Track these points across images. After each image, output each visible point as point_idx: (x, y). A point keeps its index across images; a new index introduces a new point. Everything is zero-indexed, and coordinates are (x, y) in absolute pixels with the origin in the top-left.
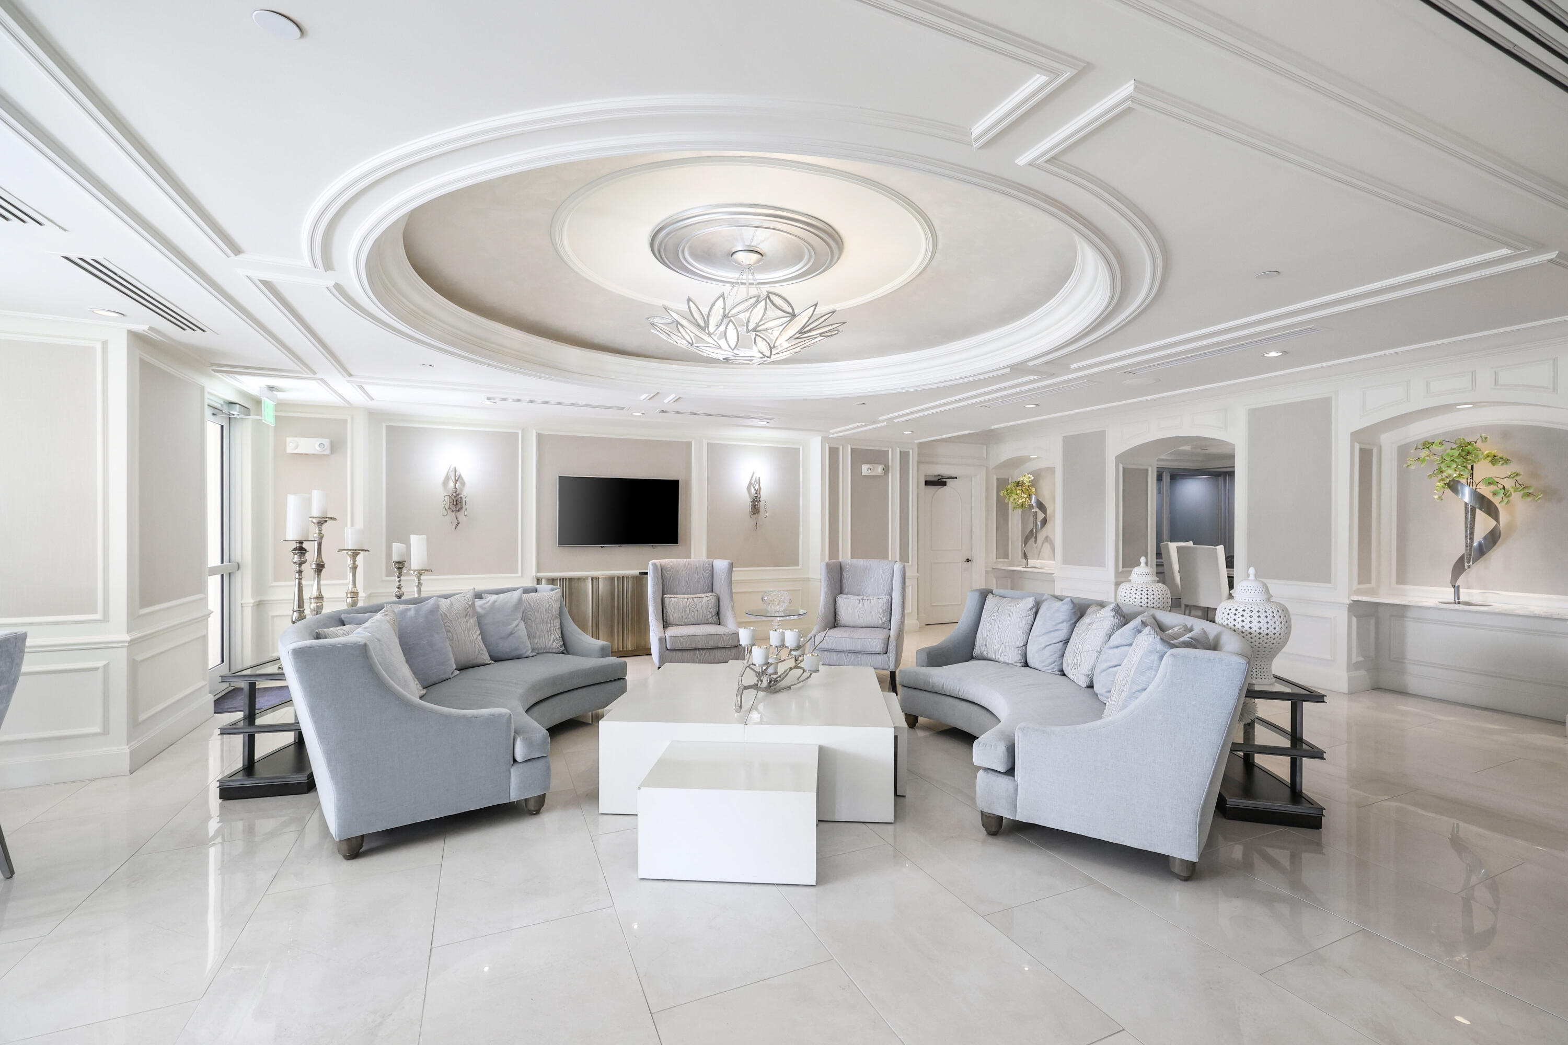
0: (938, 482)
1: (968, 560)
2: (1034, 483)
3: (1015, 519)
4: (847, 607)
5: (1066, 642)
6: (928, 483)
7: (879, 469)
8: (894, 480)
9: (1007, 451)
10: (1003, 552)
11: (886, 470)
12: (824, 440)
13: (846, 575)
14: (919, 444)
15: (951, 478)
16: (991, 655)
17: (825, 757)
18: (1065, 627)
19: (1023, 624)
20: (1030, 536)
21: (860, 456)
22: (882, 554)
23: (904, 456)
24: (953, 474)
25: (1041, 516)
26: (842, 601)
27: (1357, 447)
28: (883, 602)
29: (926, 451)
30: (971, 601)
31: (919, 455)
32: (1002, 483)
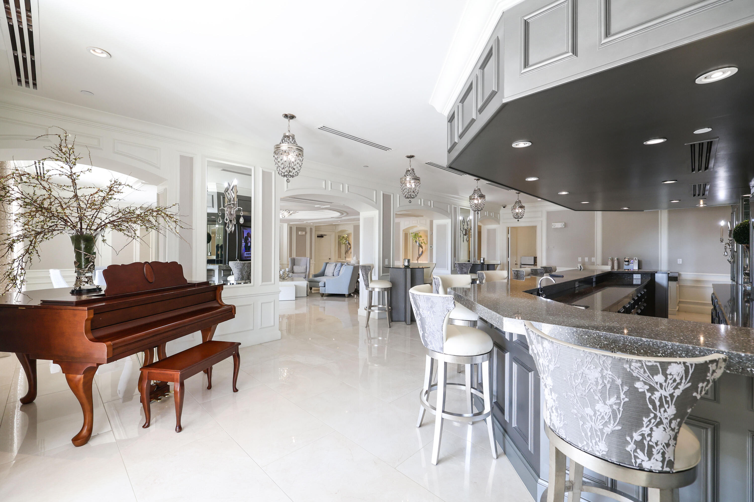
0: (321, 236)
1: (330, 259)
2: (348, 237)
3: (343, 247)
4: (296, 268)
5: (340, 271)
6: (318, 237)
7: (304, 233)
8: (308, 236)
9: (340, 228)
10: (340, 256)
11: (306, 233)
12: (288, 225)
13: (295, 261)
14: (315, 226)
15: (325, 235)
16: (327, 275)
17: (296, 287)
18: (340, 267)
19: (333, 268)
20: (347, 252)
21: (299, 229)
22: (305, 255)
23: (311, 229)
24: (325, 234)
25: (349, 246)
26: (295, 267)
27: (404, 233)
28: (305, 267)
29: (318, 228)
30: (324, 265)
31: (315, 228)
32: (339, 237)
